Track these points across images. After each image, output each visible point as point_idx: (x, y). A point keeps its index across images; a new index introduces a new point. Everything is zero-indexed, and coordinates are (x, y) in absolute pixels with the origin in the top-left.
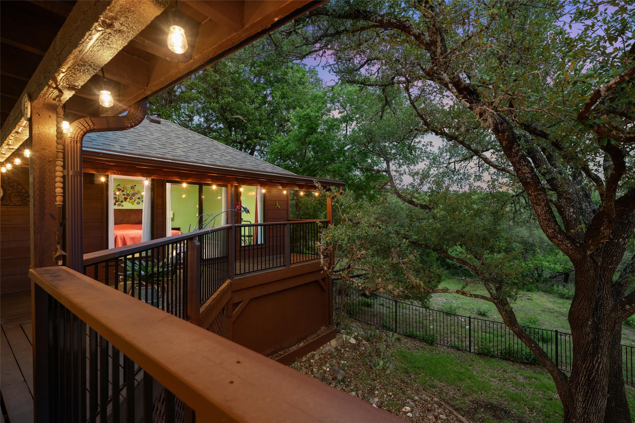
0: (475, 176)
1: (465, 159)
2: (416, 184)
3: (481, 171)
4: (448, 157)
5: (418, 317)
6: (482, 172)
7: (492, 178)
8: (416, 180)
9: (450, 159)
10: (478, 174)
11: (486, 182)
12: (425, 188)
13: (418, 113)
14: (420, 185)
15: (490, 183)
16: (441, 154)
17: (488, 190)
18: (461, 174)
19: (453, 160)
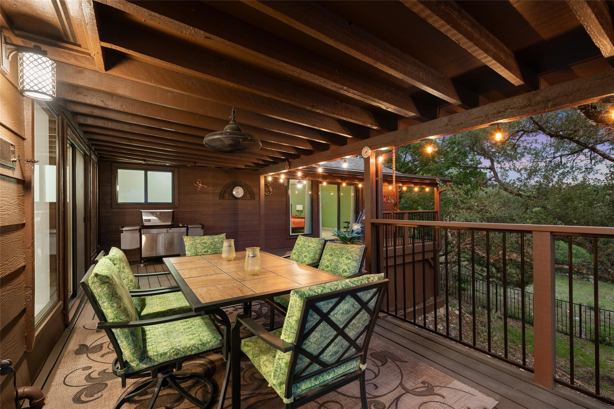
0: (585, 168)
1: (573, 153)
2: (523, 178)
3: (593, 163)
4: (553, 151)
5: (516, 304)
6: (595, 165)
7: (610, 171)
8: (524, 175)
9: (554, 153)
10: (589, 167)
11: (604, 175)
12: (533, 182)
13: (534, 121)
14: (527, 179)
15: (609, 175)
16: (544, 149)
17: (606, 181)
18: (567, 167)
19: (559, 154)
